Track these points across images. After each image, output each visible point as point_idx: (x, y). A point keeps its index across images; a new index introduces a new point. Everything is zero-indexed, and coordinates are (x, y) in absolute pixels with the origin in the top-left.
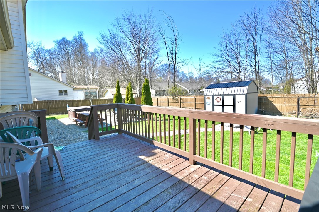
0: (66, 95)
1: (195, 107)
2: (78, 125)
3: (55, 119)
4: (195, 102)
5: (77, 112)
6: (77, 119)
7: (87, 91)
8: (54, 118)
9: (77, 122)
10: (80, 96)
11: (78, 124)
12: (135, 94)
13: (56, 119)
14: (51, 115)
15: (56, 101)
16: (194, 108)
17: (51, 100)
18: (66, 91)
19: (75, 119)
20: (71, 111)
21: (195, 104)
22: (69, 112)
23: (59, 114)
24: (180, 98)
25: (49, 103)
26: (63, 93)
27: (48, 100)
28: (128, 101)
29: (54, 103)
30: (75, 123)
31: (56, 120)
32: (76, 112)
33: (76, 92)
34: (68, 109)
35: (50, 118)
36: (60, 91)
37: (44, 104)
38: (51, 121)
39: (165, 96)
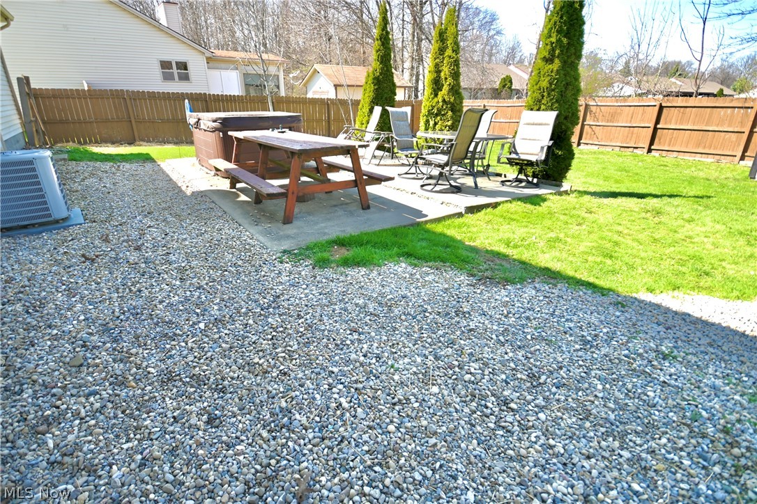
0: (185, 78)
1: (652, 143)
2: (243, 198)
3: (147, 158)
4: (658, 121)
5: (230, 133)
6: (231, 166)
7: (250, 70)
8: (147, 154)
9: (234, 181)
10: (230, 83)
11: (242, 190)
12: (405, 87)
13: (152, 160)
14: (141, 145)
15: (153, 96)
16: (647, 146)
17: (136, 89)
18: (183, 66)
19: (223, 165)
20: (202, 126)
21: (655, 129)
22: (197, 134)
23: (169, 143)
24: (587, 106)
25: (128, 101)
26: (175, 70)
27: (125, 89)
28: (436, 95)
29: (146, 103)
30: (225, 184)
31: (149, 166)
32: (225, 134)
33: (216, 73)
34: (191, 118)
35: (132, 154)
36: (164, 62)
37: (114, 103)
38: (127, 166)
39: (518, 98)
